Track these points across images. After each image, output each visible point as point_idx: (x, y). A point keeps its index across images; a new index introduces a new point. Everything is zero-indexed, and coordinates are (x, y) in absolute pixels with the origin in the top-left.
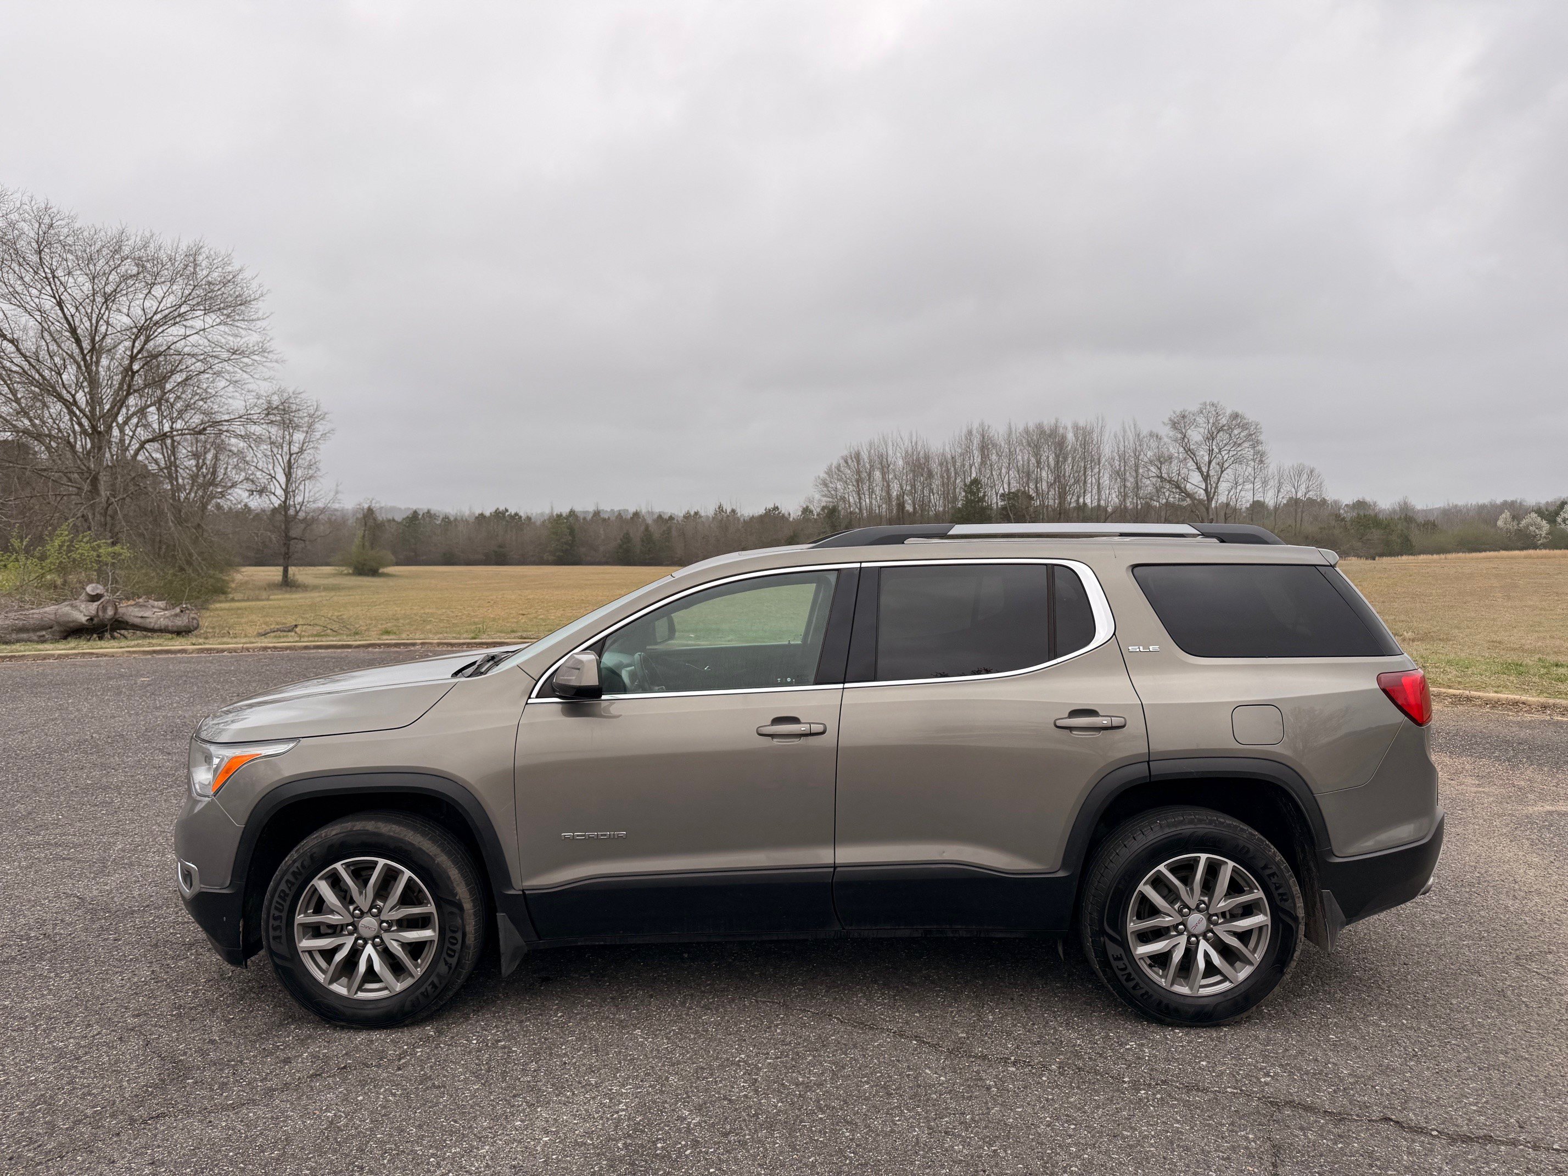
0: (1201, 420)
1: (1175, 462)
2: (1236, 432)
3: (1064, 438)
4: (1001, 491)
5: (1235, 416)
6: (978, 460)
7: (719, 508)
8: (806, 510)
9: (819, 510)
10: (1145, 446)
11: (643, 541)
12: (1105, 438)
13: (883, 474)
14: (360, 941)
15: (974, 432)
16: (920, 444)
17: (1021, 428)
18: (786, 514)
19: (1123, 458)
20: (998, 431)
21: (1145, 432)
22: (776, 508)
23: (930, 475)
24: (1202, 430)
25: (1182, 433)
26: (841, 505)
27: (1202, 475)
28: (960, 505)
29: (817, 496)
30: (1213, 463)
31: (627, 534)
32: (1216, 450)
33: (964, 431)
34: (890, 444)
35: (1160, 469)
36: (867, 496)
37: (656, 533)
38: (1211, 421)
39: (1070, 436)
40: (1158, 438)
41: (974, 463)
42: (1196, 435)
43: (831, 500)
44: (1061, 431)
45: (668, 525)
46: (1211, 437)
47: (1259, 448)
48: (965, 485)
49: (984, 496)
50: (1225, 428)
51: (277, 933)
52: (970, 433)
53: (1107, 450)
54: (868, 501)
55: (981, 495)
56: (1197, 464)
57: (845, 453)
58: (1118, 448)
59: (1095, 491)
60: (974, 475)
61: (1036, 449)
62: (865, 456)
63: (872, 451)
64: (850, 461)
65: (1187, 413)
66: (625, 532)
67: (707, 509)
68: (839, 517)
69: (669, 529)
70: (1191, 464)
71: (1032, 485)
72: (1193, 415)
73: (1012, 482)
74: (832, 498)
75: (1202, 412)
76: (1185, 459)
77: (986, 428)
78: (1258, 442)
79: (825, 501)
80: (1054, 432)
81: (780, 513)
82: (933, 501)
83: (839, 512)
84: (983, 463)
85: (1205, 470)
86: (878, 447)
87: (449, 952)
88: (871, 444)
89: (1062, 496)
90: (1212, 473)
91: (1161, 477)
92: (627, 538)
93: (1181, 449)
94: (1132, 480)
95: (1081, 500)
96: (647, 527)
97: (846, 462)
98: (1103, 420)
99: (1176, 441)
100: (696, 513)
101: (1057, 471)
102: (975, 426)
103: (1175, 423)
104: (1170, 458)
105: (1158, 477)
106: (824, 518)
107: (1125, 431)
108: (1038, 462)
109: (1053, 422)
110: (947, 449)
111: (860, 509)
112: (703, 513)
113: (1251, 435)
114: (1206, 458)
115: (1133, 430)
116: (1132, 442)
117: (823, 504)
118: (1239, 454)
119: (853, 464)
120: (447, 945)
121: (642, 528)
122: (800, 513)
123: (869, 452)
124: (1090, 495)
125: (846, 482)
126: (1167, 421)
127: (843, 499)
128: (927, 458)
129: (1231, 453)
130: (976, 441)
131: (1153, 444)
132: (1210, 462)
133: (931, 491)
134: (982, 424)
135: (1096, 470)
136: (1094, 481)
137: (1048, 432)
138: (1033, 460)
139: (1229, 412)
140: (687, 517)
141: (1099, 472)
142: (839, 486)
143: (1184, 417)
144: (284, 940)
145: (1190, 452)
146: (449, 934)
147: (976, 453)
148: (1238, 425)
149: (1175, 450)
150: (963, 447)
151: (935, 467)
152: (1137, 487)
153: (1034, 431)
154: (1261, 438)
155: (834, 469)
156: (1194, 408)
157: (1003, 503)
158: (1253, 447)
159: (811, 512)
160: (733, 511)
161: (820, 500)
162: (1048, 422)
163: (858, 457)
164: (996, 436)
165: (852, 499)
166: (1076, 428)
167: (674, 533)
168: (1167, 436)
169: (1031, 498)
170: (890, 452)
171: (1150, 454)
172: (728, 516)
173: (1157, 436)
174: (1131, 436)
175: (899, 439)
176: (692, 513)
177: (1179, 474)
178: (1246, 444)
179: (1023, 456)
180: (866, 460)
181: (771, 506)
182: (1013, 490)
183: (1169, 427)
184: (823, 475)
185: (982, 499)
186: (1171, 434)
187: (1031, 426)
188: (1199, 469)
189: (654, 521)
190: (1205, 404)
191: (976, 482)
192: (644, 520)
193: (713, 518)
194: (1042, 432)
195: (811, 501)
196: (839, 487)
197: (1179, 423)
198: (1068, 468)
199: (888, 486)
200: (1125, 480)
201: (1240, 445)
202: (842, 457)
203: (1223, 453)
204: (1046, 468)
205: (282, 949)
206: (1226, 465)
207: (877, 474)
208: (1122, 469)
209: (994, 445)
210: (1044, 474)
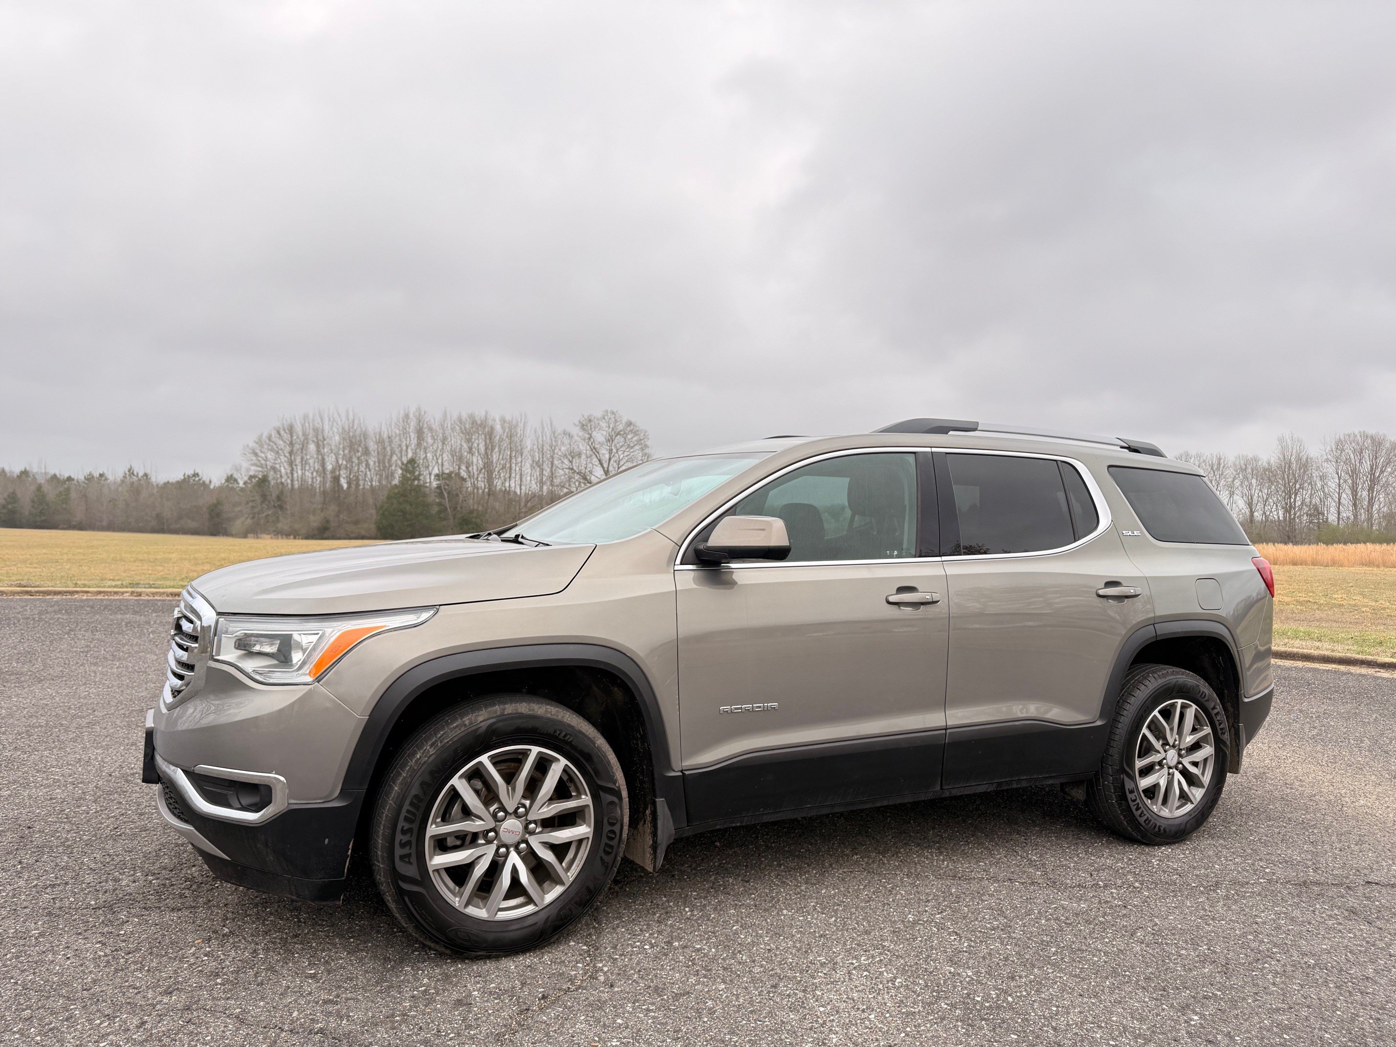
0: (603, 424)
1: (583, 456)
2: (629, 437)
3: (492, 428)
4: (436, 471)
5: (629, 424)
6: (414, 442)
7: (129, 471)
8: (230, 479)
9: (246, 478)
10: (559, 443)
11: (33, 502)
12: (528, 432)
13: (318, 446)
14: (503, 850)
15: (411, 416)
16: (356, 422)
17: (455, 416)
18: (207, 482)
19: (542, 452)
20: (433, 417)
21: (559, 430)
22: (196, 475)
23: (366, 452)
24: (604, 433)
25: (589, 434)
26: (271, 474)
27: (604, 470)
28: (396, 481)
29: (245, 465)
30: (612, 461)
31: (14, 493)
32: (614, 450)
33: (402, 414)
34: (327, 419)
35: (571, 462)
36: (299, 468)
37: (51, 494)
38: (611, 426)
39: (498, 428)
40: (570, 436)
41: (410, 444)
42: (599, 437)
43: (260, 469)
44: (490, 423)
45: (66, 486)
46: (610, 440)
47: (646, 451)
48: (403, 464)
49: (420, 475)
50: (622, 433)
51: (406, 851)
52: (407, 416)
53: (528, 443)
54: (300, 472)
55: (417, 473)
56: (600, 461)
57: (278, 424)
58: (538, 442)
59: (518, 477)
60: (410, 455)
61: (468, 435)
62: (298, 429)
63: (307, 424)
64: (282, 432)
65: (592, 418)
66: (11, 490)
67: (115, 472)
68: (269, 487)
69: (68, 490)
70: (595, 460)
71: (463, 467)
72: (598, 420)
73: (445, 464)
74: (262, 467)
75: (604, 418)
76: (591, 456)
77: (423, 413)
78: (646, 446)
79: (253, 470)
80: (483, 425)
81: (200, 480)
82: (369, 476)
83: (269, 482)
84: (419, 445)
85: (605, 466)
86: (313, 420)
87: (607, 849)
88: (305, 417)
89: (490, 480)
90: (611, 468)
91: (572, 469)
92: (13, 498)
93: (588, 447)
94: (549, 470)
95: (507, 484)
96: (39, 488)
97: (279, 433)
98: (526, 418)
99: (584, 440)
100: (101, 475)
101: (487, 456)
102: (412, 410)
103: (583, 425)
104: (579, 455)
105: (569, 468)
106: (253, 487)
107: (543, 428)
108: (470, 449)
109: (483, 414)
110: (384, 428)
111: (292, 481)
112: (111, 477)
113: (641, 440)
114: (607, 456)
115: (550, 428)
116: (548, 437)
117: (252, 473)
118: (632, 454)
119: (286, 436)
120: (605, 840)
121: (33, 488)
122: (223, 481)
123: (303, 426)
124: (514, 480)
125: (278, 453)
126: (577, 422)
127: (274, 469)
128: (365, 435)
129: (626, 454)
130: (413, 424)
131: (566, 441)
132: (610, 459)
133: (367, 465)
134: (419, 409)
135: (519, 459)
136: (517, 469)
137: (479, 422)
138: (465, 446)
139: (624, 420)
140: (90, 478)
141: (521, 462)
142: (271, 456)
143: (590, 421)
144: (413, 859)
145: (594, 450)
146: (607, 828)
147: (413, 435)
148: (631, 431)
149: (583, 447)
150: (401, 428)
151: (372, 446)
152: (552, 476)
153: (466, 420)
154: (649, 443)
155: (264, 437)
156: (598, 414)
157: (438, 482)
158: (642, 449)
159: (236, 480)
160: (146, 475)
161: (248, 470)
162: (480, 414)
163: (291, 429)
164: (432, 421)
165: (284, 470)
166: (503, 421)
167: (73, 495)
168: (577, 435)
169: (464, 480)
170: (326, 428)
171: (563, 449)
172: (140, 480)
173: (569, 435)
174: (548, 432)
175: (336, 415)
176: (96, 475)
177: (586, 468)
178: (637, 447)
179: (456, 441)
180: (300, 434)
181: (190, 472)
182: (447, 471)
183: (578, 428)
184: (252, 444)
185: (417, 478)
186: (581, 434)
187: (464, 416)
188: (601, 464)
189: (48, 481)
190: (607, 411)
191: (412, 461)
192: (35, 478)
193: (123, 481)
194: (474, 422)
195: (238, 469)
196: (269, 456)
197: (587, 425)
198: (495, 457)
199: (323, 459)
200: (542, 470)
201: (632, 447)
202: (275, 429)
203: (620, 453)
204: (477, 454)
205: (410, 870)
206: (621, 463)
207: (312, 447)
208: (541, 460)
209: (430, 429)
210: (475, 460)
